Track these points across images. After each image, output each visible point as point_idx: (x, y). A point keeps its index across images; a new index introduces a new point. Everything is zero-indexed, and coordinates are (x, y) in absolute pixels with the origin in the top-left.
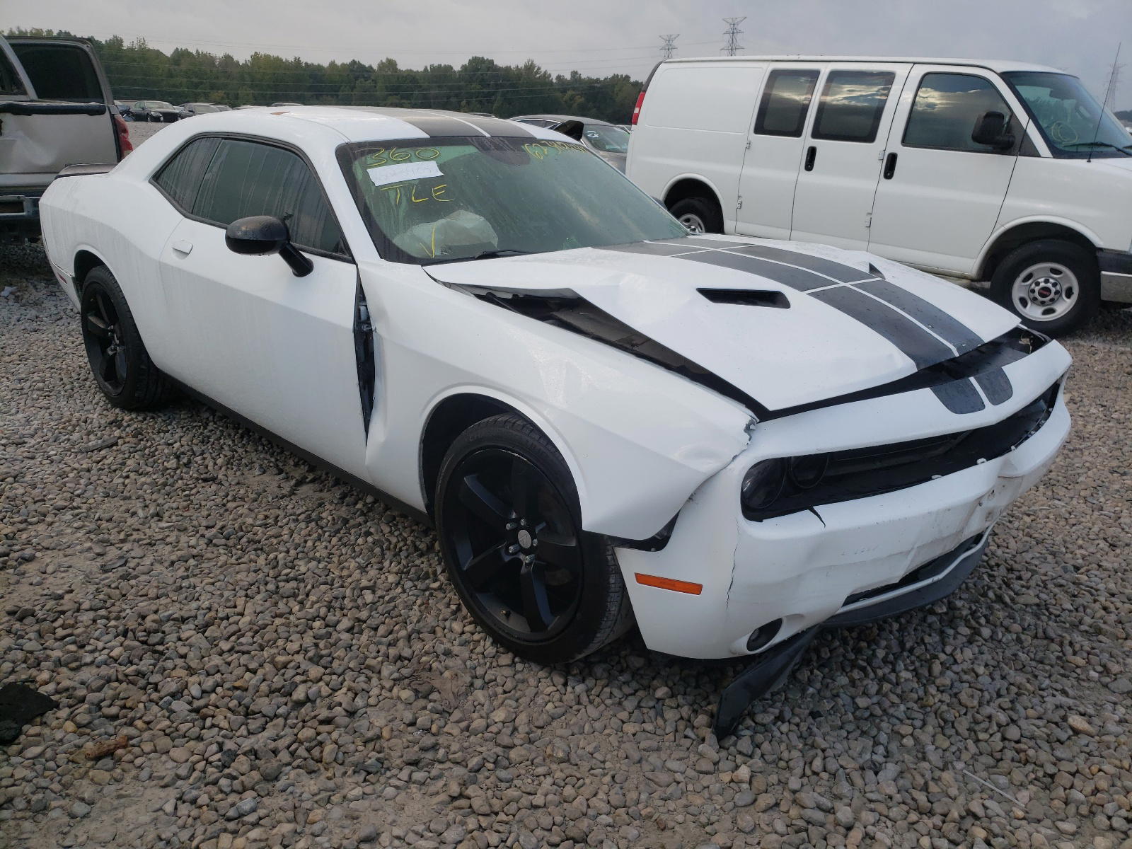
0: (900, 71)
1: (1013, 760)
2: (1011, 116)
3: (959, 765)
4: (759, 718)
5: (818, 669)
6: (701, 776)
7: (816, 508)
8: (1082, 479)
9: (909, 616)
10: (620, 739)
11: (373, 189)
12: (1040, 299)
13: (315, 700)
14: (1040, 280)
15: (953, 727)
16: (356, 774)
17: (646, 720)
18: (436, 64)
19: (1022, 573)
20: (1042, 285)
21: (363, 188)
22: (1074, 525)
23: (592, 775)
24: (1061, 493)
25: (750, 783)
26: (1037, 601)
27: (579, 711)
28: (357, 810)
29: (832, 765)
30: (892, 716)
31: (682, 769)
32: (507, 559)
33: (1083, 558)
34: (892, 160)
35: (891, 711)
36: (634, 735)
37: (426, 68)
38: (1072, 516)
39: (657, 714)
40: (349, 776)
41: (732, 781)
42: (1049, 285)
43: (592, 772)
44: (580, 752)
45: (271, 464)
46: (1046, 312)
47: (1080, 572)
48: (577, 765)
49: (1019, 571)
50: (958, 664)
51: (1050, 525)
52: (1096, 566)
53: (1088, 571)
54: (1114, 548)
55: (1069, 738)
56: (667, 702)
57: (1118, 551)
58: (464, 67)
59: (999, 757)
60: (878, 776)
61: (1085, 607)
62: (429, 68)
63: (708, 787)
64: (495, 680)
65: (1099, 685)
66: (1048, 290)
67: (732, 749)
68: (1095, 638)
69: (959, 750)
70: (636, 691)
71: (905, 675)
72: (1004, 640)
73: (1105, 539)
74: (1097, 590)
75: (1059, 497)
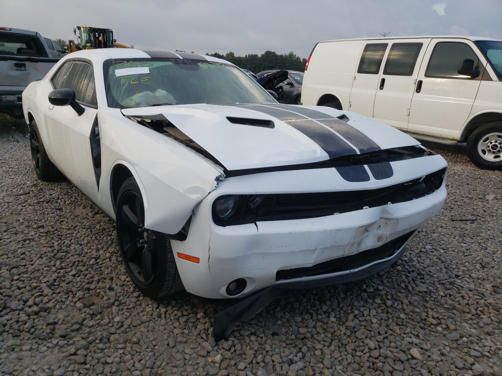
0: (425, 42)
1: (369, 367)
2: (478, 61)
3: (339, 368)
4: (242, 332)
5: (288, 313)
6: (199, 357)
7: (257, 223)
8: (483, 235)
9: (352, 292)
10: (169, 336)
11: (115, 78)
12: (492, 150)
13: (39, 304)
14: (492, 141)
15: (345, 348)
16: (34, 339)
17: (186, 328)
18: (251, 54)
19: (425, 276)
20: (493, 143)
21: (110, 77)
22: (467, 256)
23: (146, 351)
24: (467, 240)
25: (220, 364)
26: (426, 290)
27: (157, 320)
28: (23, 356)
29: (268, 359)
30: (316, 339)
31: (190, 353)
32: (139, 245)
33: (463, 271)
34: (420, 83)
35: (316, 336)
36: (177, 334)
37: (246, 56)
38: (468, 251)
39: (193, 326)
40: (31, 340)
41: (212, 362)
42: (497, 144)
43: (146, 350)
44: (146, 340)
45: (89, 205)
46: (495, 157)
47: (458, 278)
48: (141, 346)
49: (423, 275)
50: (364, 316)
51: (453, 255)
52: (469, 276)
53: (463, 278)
54: (484, 268)
55: (408, 360)
56: (201, 320)
57: (485, 270)
58: (262, 55)
59: (362, 365)
60: (290, 367)
61: (450, 295)
62: (247, 56)
63: (199, 363)
64: (126, 303)
65: (442, 335)
66: (496, 146)
67: (221, 346)
68: (451, 311)
69: (343, 359)
70: (189, 314)
71: (333, 319)
72: (398, 307)
73: (481, 264)
74: (462, 287)
75: (465, 242)
